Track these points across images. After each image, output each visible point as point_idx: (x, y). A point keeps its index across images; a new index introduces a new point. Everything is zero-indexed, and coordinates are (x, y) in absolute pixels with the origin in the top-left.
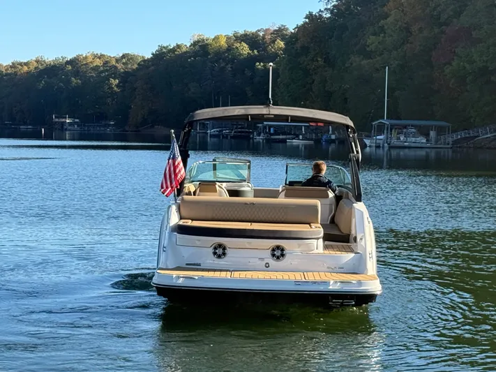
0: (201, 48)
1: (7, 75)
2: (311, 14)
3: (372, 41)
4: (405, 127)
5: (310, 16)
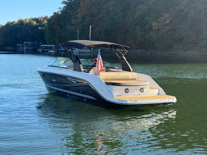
0: (21, 23)
2: (55, 12)
3: (74, 21)
5: (55, 13)
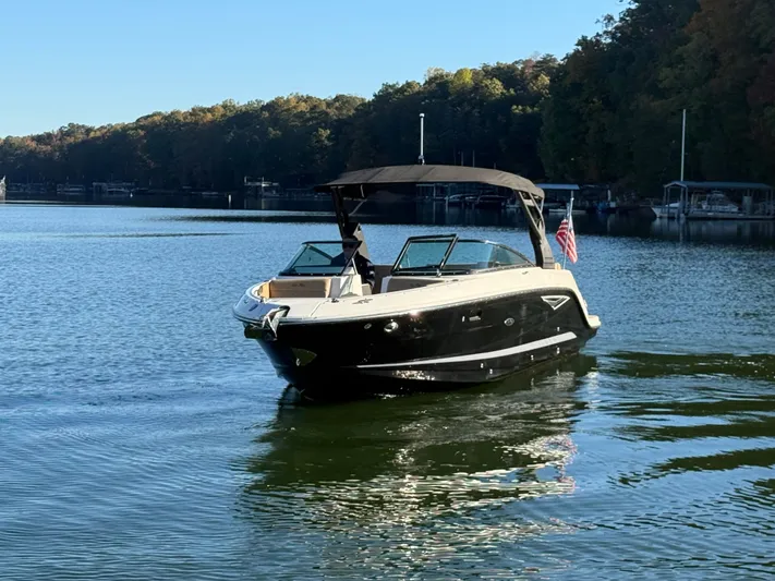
0: (439, 87)
1: (186, 124)
2: (584, 38)
3: (666, 75)
4: (709, 191)
5: (583, 42)
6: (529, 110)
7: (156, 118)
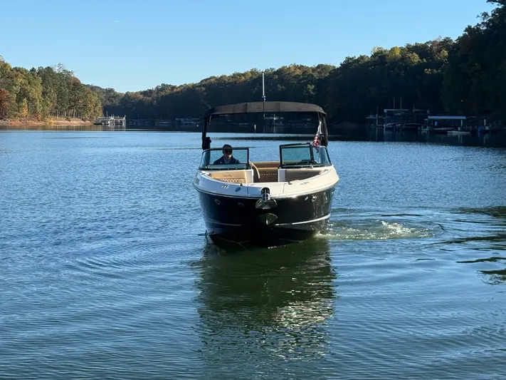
1: (229, 83)
2: (470, 27)
5: (469, 29)
6: (435, 71)
7: (212, 80)
